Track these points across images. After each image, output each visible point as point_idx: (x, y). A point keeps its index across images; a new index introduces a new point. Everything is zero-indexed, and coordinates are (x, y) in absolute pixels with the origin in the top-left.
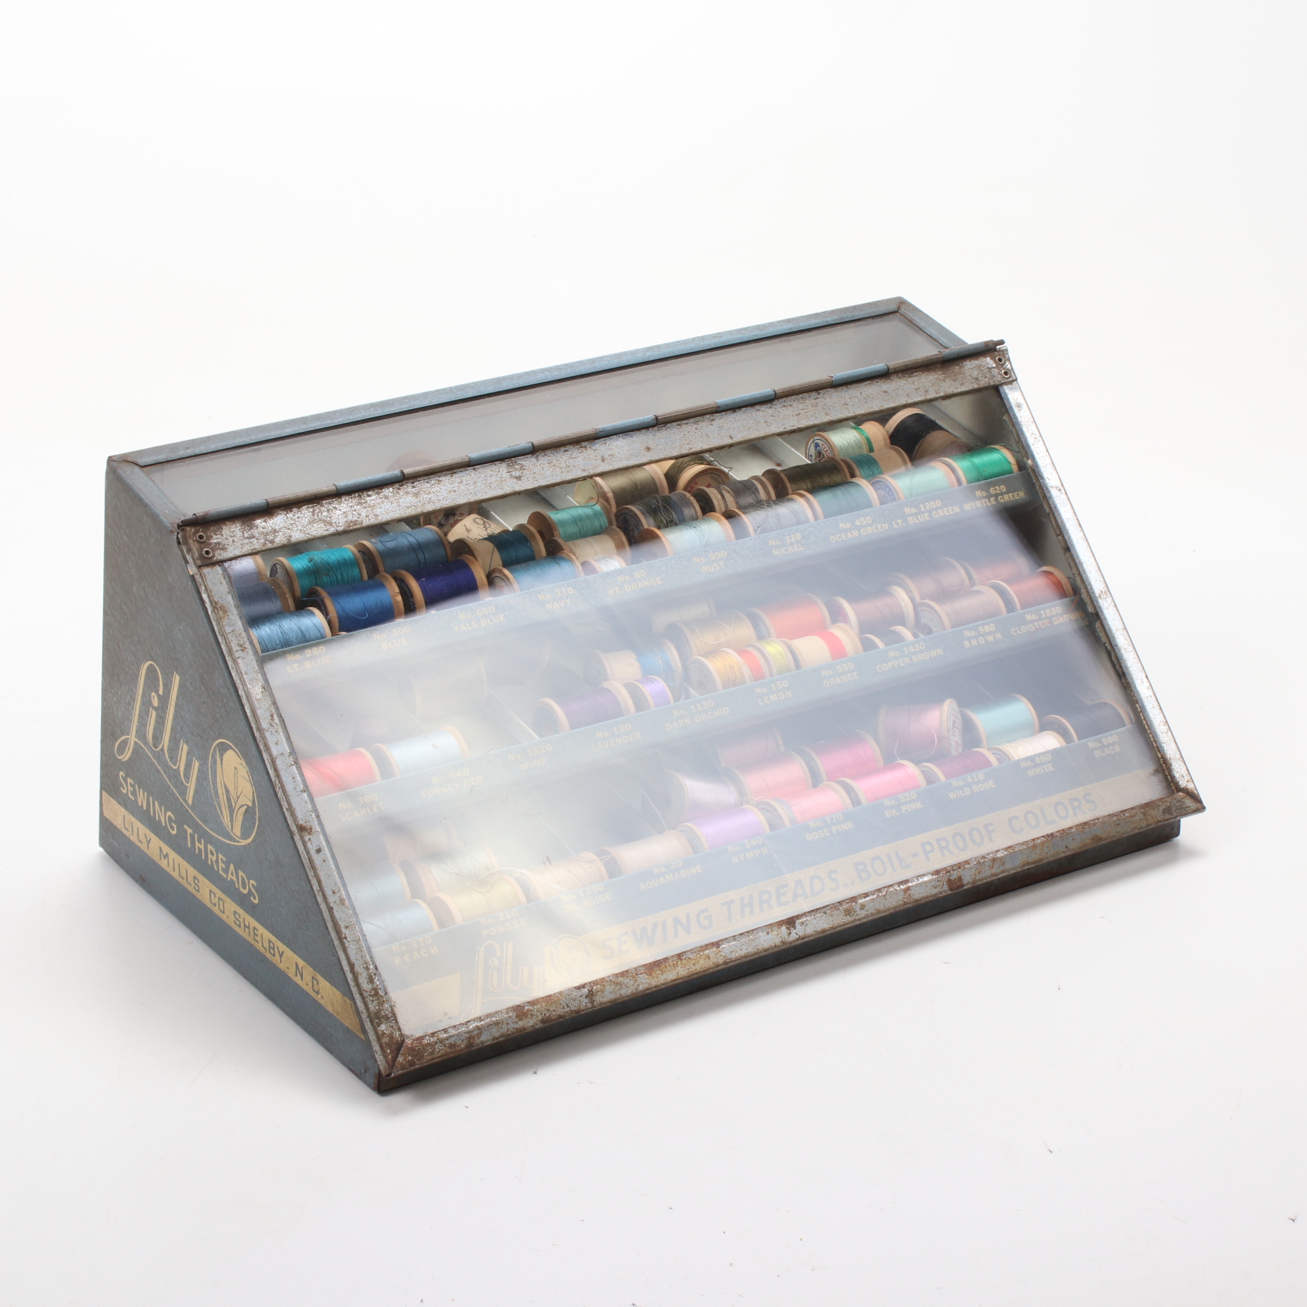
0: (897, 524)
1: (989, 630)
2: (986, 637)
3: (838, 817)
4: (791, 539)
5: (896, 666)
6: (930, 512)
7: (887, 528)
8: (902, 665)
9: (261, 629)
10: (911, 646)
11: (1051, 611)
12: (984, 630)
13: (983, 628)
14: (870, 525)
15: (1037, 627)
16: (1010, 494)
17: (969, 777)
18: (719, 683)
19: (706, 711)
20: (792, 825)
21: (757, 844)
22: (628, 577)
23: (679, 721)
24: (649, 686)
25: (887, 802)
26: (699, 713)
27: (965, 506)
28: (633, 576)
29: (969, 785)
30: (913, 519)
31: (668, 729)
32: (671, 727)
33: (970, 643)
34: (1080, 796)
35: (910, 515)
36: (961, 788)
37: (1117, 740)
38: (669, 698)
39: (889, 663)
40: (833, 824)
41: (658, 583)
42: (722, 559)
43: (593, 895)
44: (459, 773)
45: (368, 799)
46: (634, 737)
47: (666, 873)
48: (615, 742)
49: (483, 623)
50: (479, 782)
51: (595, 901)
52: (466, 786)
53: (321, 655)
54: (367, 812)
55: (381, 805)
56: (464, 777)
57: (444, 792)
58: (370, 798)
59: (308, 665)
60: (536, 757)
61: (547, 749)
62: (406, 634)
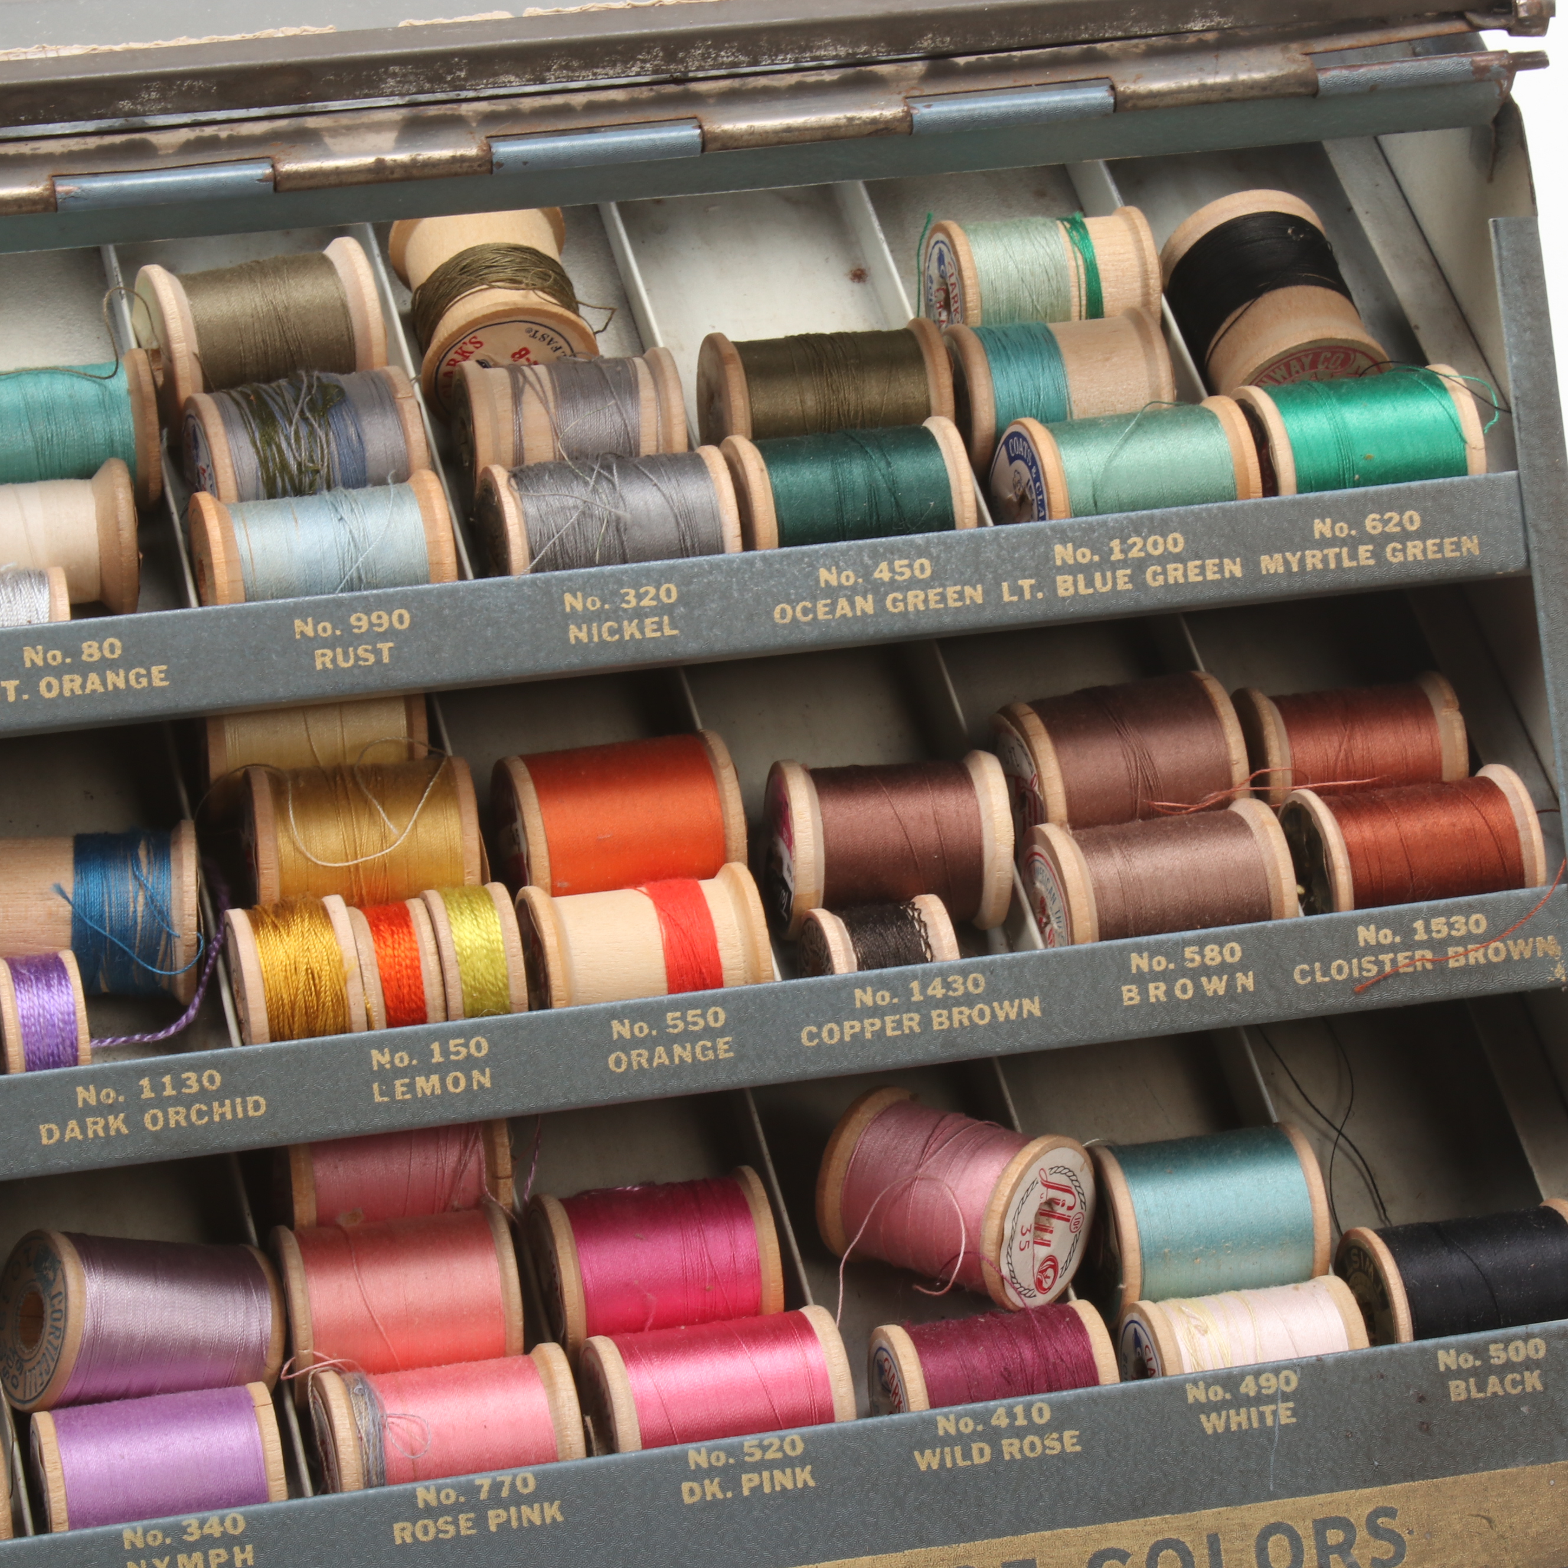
0: (1017, 591)
1: (1218, 960)
2: (1204, 980)
3: (519, 1483)
4: (640, 597)
5: (868, 1036)
6: (1139, 566)
7: (980, 601)
8: (889, 1033)
11: (1451, 926)
12: (1203, 956)
13: (1201, 953)
14: (924, 585)
15: (1388, 968)
16: (1430, 542)
17: (1001, 1411)
18: (259, 1018)
19: (187, 1102)
20: (369, 1484)
21: (224, 1534)
22: (58, 653)
23: (89, 1120)
24: (25, 996)
25: (697, 1454)
26: (161, 1102)
27: (1265, 559)
28: (76, 653)
29: (993, 1436)
30: (1075, 583)
31: (45, 1141)
32: (57, 1135)
33: (1144, 992)
34: (1358, 1515)
35: (1066, 569)
36: (963, 1440)
37: (1542, 1354)
38: (74, 1046)
39: (847, 1024)
40: (496, 1500)
41: (157, 683)
42: (390, 634)
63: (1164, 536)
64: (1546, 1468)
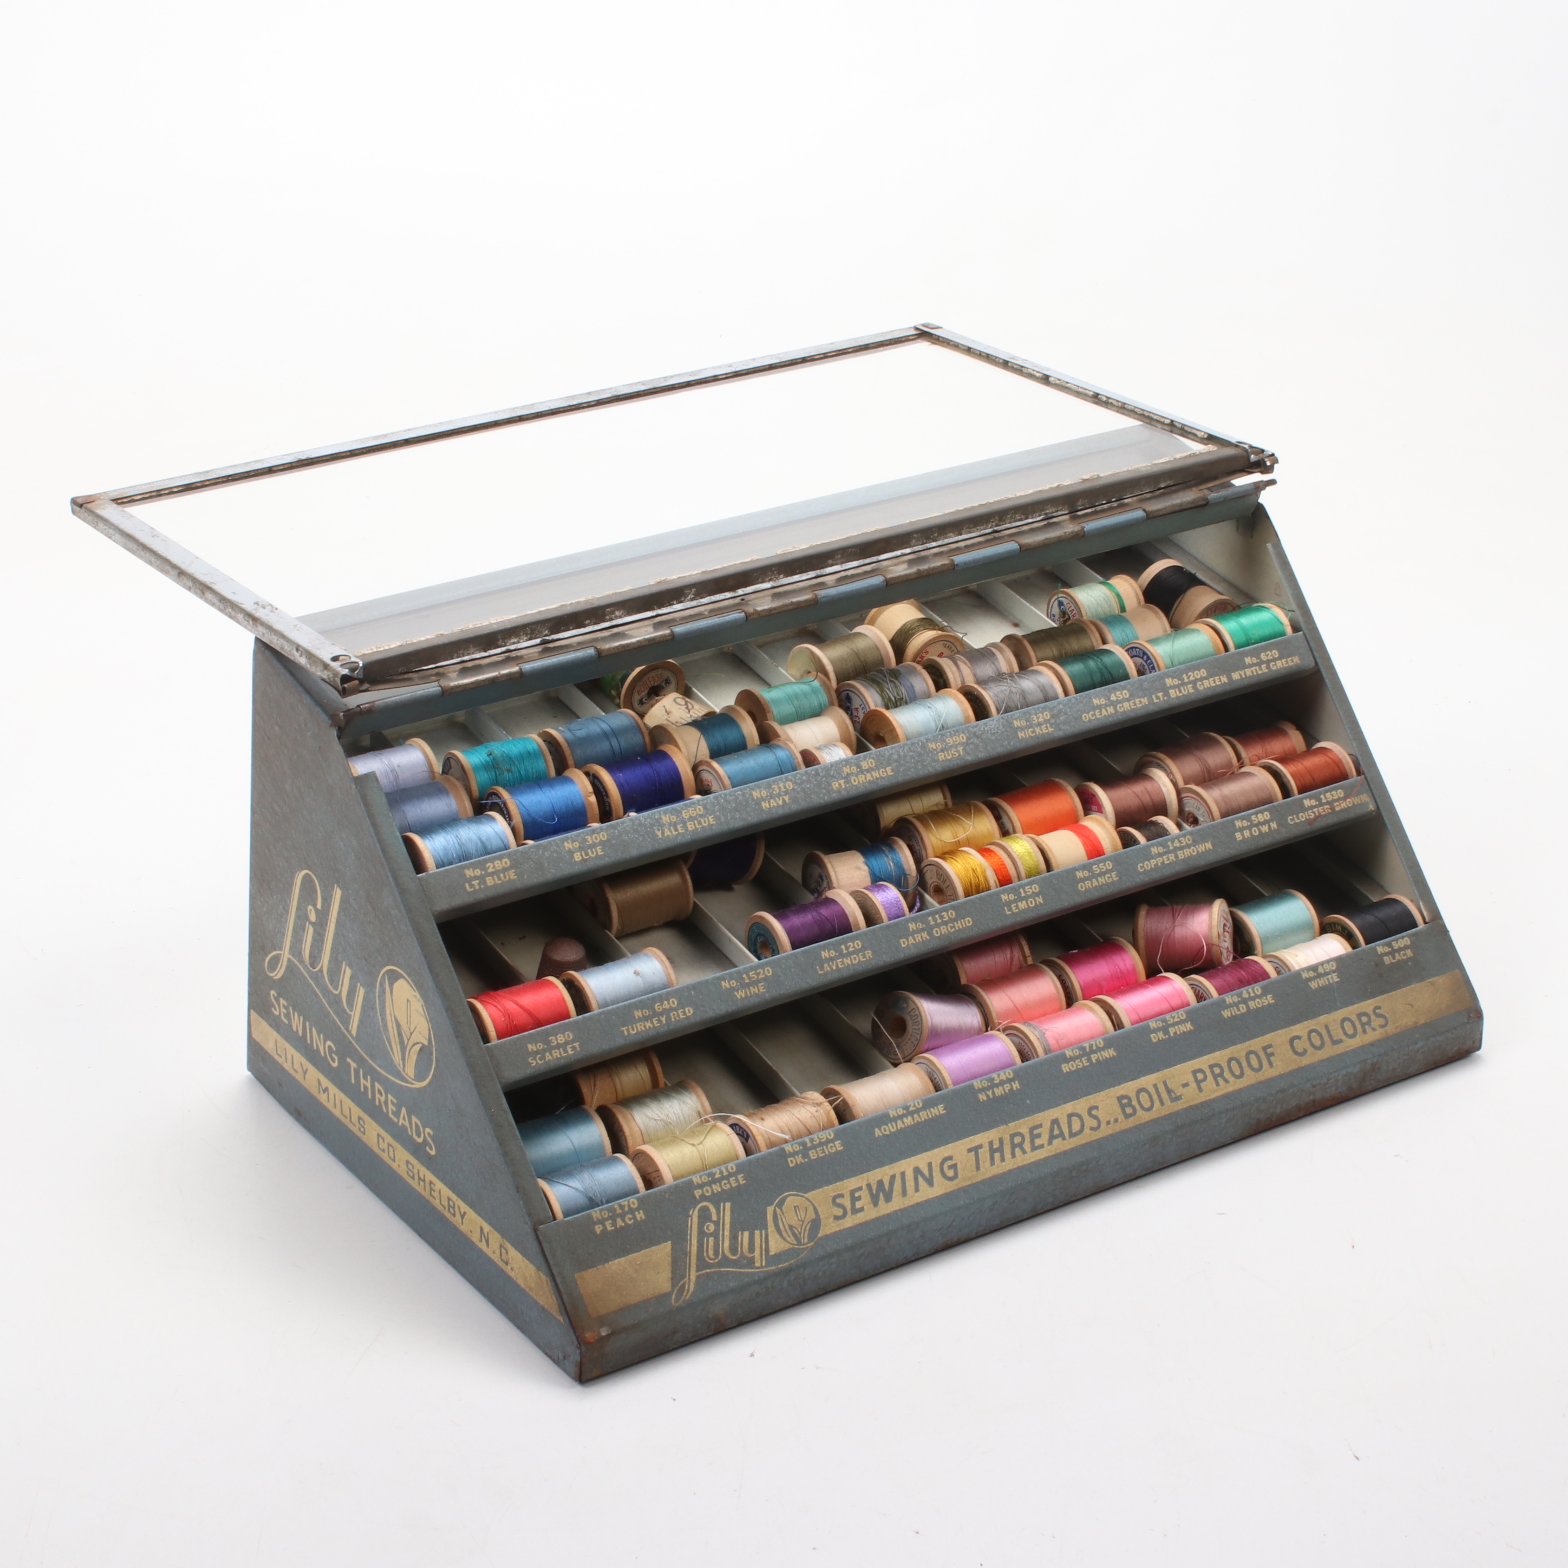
0: (1158, 698)
1: (1263, 819)
2: (1260, 827)
3: (1098, 1043)
4: (1038, 718)
5: (1159, 864)
6: (1194, 683)
7: (1147, 703)
8: (1166, 862)
9: (436, 841)
10: (1176, 840)
11: (1332, 795)
12: (1258, 819)
13: (1257, 817)
14: (1128, 700)
15: (1317, 814)
16: (1283, 660)
17: (1244, 992)
18: (960, 891)
19: (946, 923)
20: (1046, 1054)
21: (1007, 1078)
22: (852, 769)
25: (1153, 1024)
26: (938, 925)
27: (1233, 674)
29: (1245, 1001)
30: (1176, 692)
31: (903, 946)
32: (906, 943)
33: (1242, 834)
34: (1370, 1010)
35: (1171, 687)
36: (1236, 1005)
37: (1409, 943)
38: (902, 910)
39: (1152, 861)
40: (1092, 1052)
41: (890, 773)
42: (961, 744)
43: (821, 1144)
44: (666, 1005)
45: (561, 1039)
46: (864, 956)
47: (904, 1115)
48: (843, 962)
49: (690, 826)
50: (688, 1014)
51: (824, 1151)
52: (673, 1020)
53: (505, 870)
54: (560, 1054)
55: (576, 1045)
56: (672, 1009)
57: (649, 1027)
58: (564, 1037)
59: (490, 881)
60: (755, 983)
61: (766, 973)
62: (602, 843)
63: (1199, 671)
64: (1422, 984)
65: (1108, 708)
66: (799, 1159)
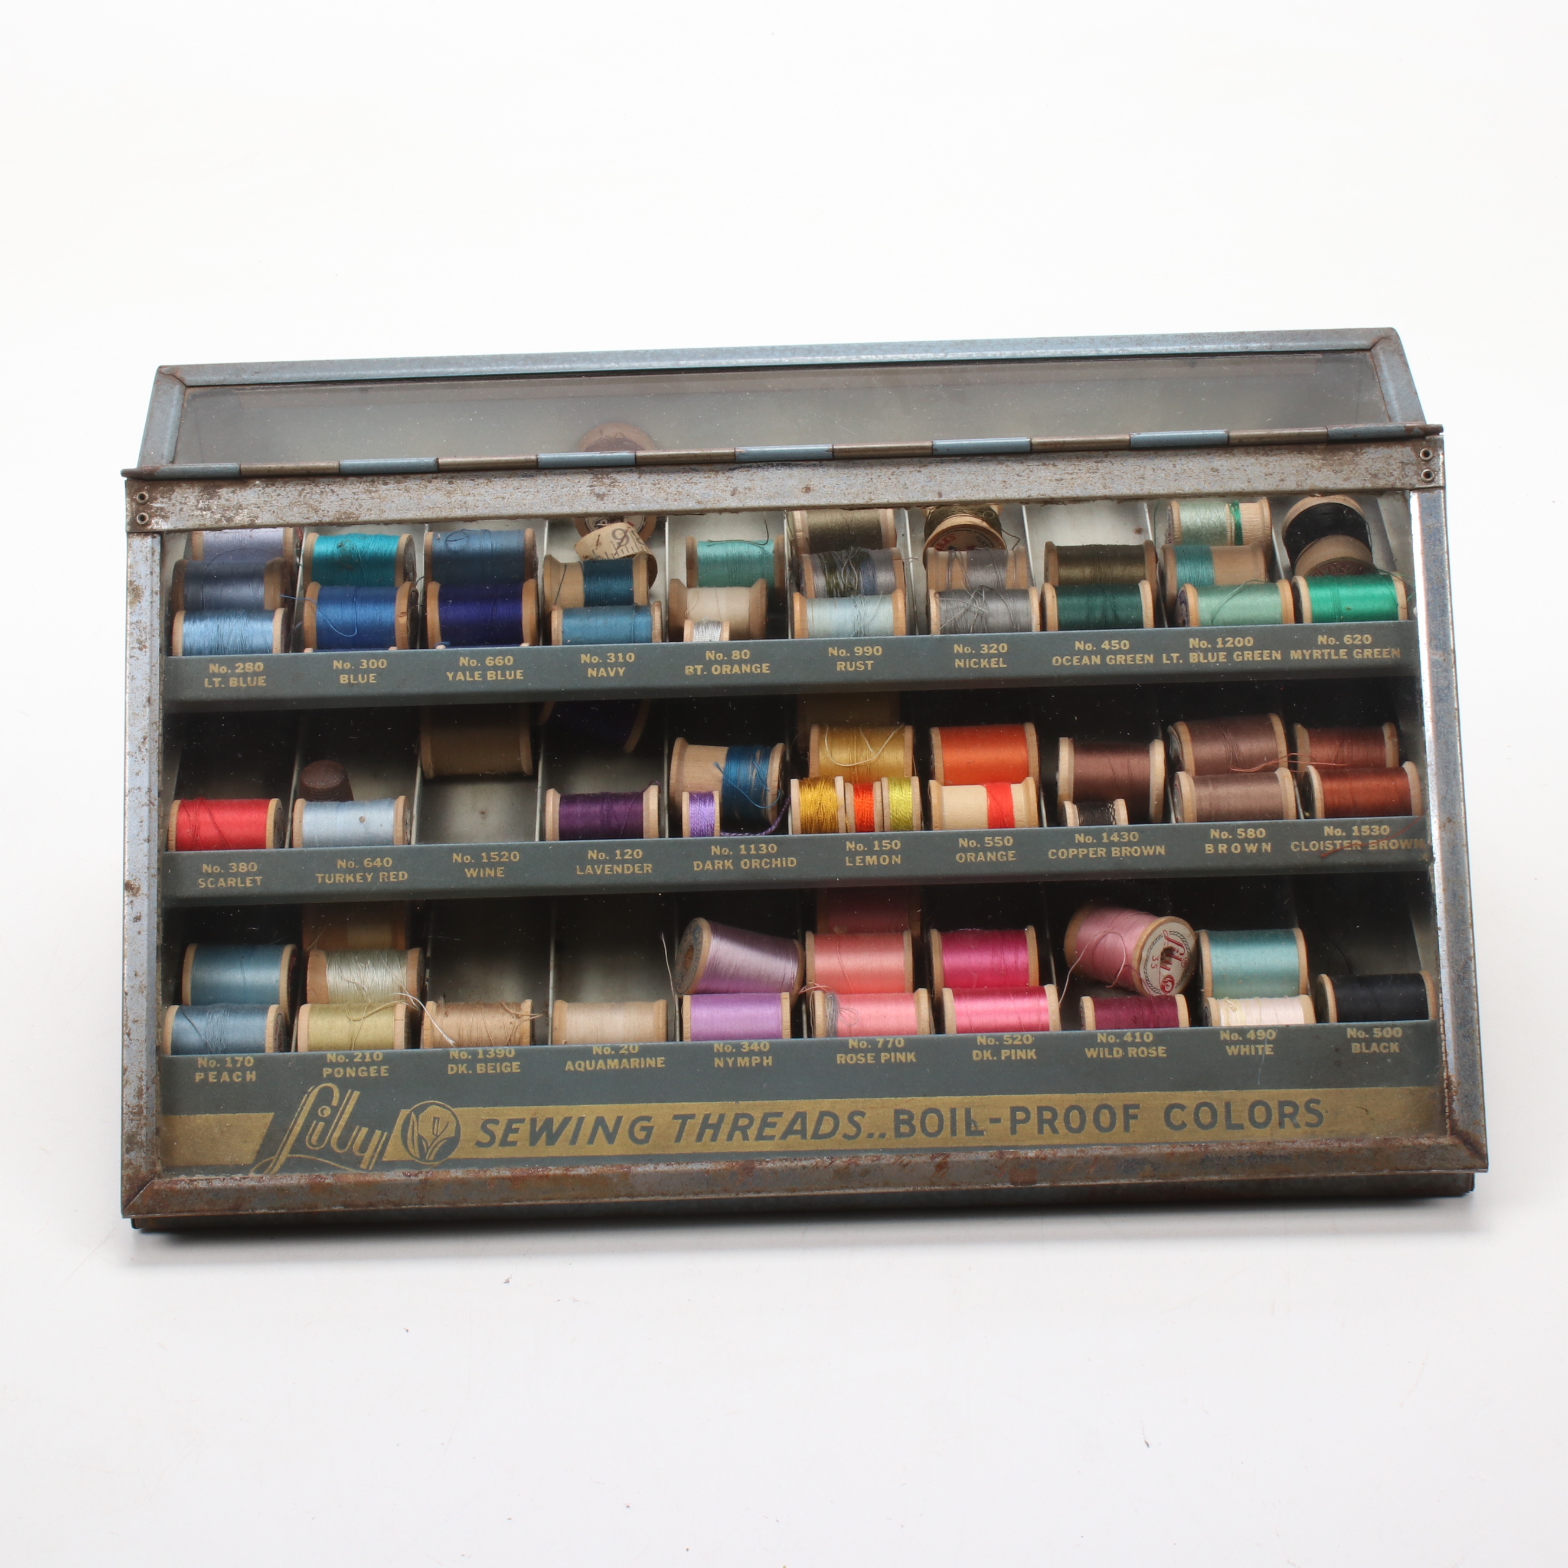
0: (1170, 658)
1: (1254, 836)
2: (1246, 845)
3: (896, 1042)
4: (990, 648)
5: (1081, 856)
6: (1230, 651)
7: (1151, 662)
8: (1091, 856)
9: (195, 625)
10: (1116, 834)
11: (1371, 830)
12: (1246, 834)
13: (1246, 832)
14: (1125, 653)
15: (1338, 847)
16: (1376, 650)
17: (1129, 1034)
18: (796, 823)
19: (761, 857)
20: (828, 1036)
21: (760, 1050)
22: (721, 655)
23: (716, 861)
24: (694, 806)
25: (981, 1039)
26: (749, 856)
27: (1293, 652)
28: (729, 655)
29: (1124, 1045)
30: (1199, 657)
31: (696, 869)
32: (701, 866)
33: (1216, 848)
34: (1301, 1101)
35: (1194, 650)
36: (1110, 1046)
37: (1400, 1035)
38: (713, 829)
39: (1071, 850)
40: (885, 1048)
41: (764, 671)
42: (872, 657)
43: (495, 1060)
44: (378, 862)
45: (243, 867)
46: (642, 868)
47: (612, 1057)
48: (612, 869)
49: (491, 676)
50: (401, 879)
51: (495, 1068)
52: (381, 880)
53: (255, 674)
54: (236, 883)
55: (258, 878)
56: (383, 868)
57: (350, 881)
58: (247, 866)
59: (233, 682)
60: (492, 865)
61: (512, 857)
62: (377, 670)
63: (1244, 638)
64: (1397, 1089)
65: (1093, 657)
66: (462, 1069)
